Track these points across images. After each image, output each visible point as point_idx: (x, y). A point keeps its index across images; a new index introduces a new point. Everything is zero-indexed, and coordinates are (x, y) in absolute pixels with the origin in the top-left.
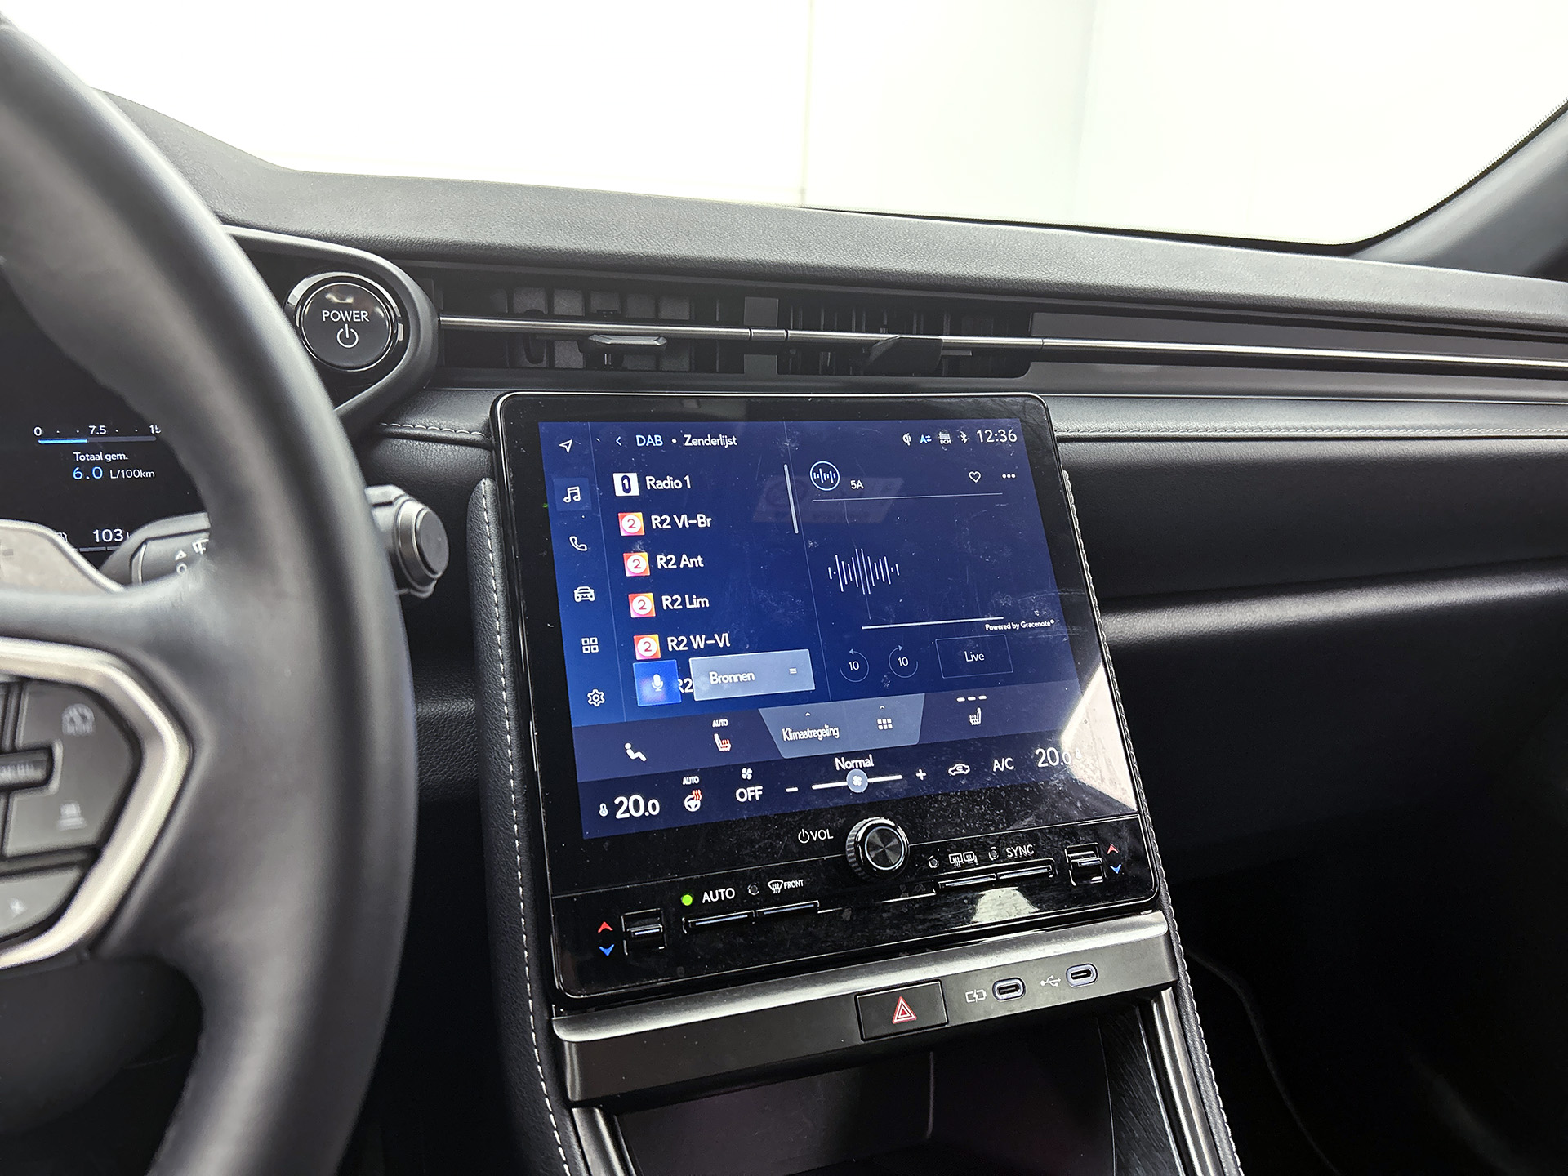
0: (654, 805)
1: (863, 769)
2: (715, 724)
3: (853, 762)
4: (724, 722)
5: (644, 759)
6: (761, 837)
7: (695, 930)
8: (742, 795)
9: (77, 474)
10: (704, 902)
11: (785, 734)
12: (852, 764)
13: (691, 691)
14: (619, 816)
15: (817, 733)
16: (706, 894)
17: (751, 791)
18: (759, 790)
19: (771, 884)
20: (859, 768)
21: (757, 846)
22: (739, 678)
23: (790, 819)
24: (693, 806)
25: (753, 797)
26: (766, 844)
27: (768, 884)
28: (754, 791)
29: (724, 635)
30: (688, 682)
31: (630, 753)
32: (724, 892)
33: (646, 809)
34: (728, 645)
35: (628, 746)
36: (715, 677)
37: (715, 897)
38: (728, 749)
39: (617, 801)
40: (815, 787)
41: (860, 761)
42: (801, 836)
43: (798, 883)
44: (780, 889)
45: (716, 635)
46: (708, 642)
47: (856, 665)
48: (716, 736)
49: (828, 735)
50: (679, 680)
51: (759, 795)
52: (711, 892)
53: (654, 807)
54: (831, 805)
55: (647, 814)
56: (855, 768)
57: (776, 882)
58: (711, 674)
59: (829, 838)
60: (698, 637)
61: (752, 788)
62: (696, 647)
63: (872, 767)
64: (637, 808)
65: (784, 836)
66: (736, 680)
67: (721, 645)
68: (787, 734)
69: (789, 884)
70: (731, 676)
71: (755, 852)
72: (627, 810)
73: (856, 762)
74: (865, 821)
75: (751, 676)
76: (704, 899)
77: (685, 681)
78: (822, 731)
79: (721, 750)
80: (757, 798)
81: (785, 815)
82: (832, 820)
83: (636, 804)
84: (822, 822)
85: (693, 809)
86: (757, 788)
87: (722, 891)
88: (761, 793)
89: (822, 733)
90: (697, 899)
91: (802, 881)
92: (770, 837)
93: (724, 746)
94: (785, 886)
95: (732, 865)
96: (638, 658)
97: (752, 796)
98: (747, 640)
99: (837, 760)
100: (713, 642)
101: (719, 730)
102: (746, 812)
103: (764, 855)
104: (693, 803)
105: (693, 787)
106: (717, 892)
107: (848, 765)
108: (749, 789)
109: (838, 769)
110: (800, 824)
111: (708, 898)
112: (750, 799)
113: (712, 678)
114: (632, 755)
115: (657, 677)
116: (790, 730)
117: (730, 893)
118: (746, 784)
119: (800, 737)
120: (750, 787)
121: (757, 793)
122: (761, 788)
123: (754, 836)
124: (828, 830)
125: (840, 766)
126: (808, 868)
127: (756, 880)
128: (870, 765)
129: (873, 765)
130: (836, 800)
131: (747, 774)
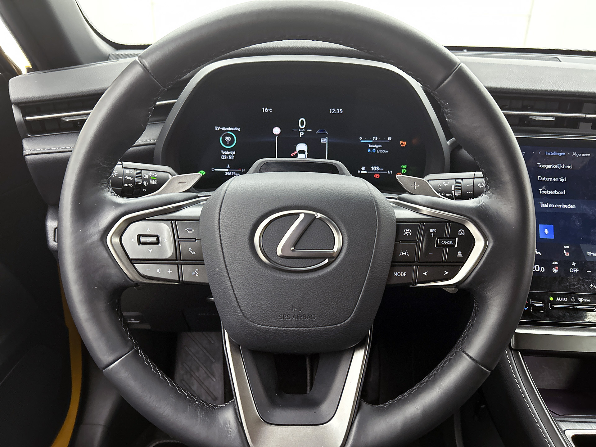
0: (543, 269)
2: (565, 247)
4: (567, 247)
5: (540, 254)
6: (577, 284)
7: (553, 308)
8: (572, 270)
9: (369, 151)
10: (557, 300)
11: (588, 253)
16: (558, 298)
17: (575, 270)
18: (577, 270)
23: (588, 280)
24: (555, 271)
25: (575, 271)
26: (579, 287)
27: (578, 299)
28: (576, 270)
33: (540, 270)
37: (560, 300)
42: (591, 286)
43: (588, 300)
48: (565, 251)
52: (559, 298)
53: (543, 270)
55: (540, 271)
57: (581, 299)
61: (575, 269)
64: (537, 269)
65: (585, 285)
68: (589, 253)
71: (575, 288)
79: (565, 255)
80: (577, 272)
83: (537, 267)
85: (555, 272)
86: (577, 269)
87: (563, 298)
90: (555, 299)
91: (590, 300)
92: (580, 285)
93: (567, 254)
94: (584, 300)
95: (567, 291)
98: (578, 221)
101: (565, 249)
102: (573, 275)
103: (578, 290)
104: (555, 270)
105: (555, 266)
106: (561, 298)
108: (574, 269)
110: (590, 282)
111: (558, 299)
112: (574, 272)
114: (537, 253)
115: (546, 230)
116: (590, 252)
117: (566, 299)
118: (573, 267)
119: (593, 255)
120: (575, 268)
121: (577, 271)
122: (578, 269)
123: (575, 283)
126: (592, 296)
127: (574, 297)
131: (574, 264)
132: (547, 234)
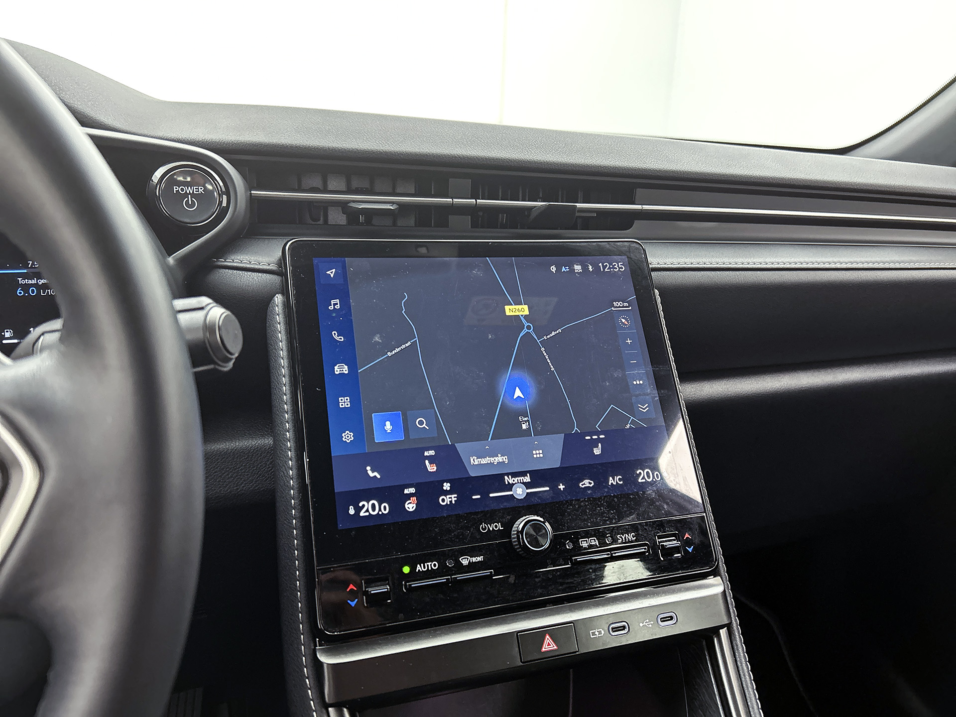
0: (385, 507)
1: (523, 483)
2: (426, 454)
3: (517, 478)
4: (432, 453)
5: (379, 477)
6: (455, 528)
7: (410, 589)
8: (443, 500)
9: (20, 292)
10: (417, 571)
11: (472, 461)
12: (516, 480)
14: (362, 514)
15: (493, 459)
16: (418, 566)
17: (449, 498)
18: (454, 497)
19: (462, 559)
20: (521, 483)
21: (453, 534)
23: (475, 517)
24: (411, 508)
25: (451, 502)
26: (458, 533)
27: (460, 559)
28: (451, 498)
31: (370, 473)
32: (431, 565)
33: (380, 510)
35: (368, 468)
37: (424, 568)
38: (435, 470)
39: (361, 504)
40: (491, 495)
41: (521, 478)
42: (482, 527)
43: (480, 559)
44: (468, 562)
48: (427, 462)
49: (501, 461)
51: (455, 501)
52: (422, 565)
53: (385, 509)
54: (502, 507)
55: (380, 513)
56: (518, 483)
57: (465, 558)
59: (501, 528)
61: (450, 496)
64: (374, 509)
65: (471, 527)
68: (474, 460)
69: (474, 560)
71: (451, 538)
72: (367, 511)
73: (519, 478)
74: (524, 517)
76: (418, 569)
78: (496, 458)
79: (429, 470)
80: (453, 502)
81: (471, 513)
82: (503, 517)
83: (373, 506)
84: (496, 518)
85: (411, 510)
86: (453, 496)
87: (429, 564)
88: (456, 499)
89: (496, 460)
90: (413, 568)
92: (462, 528)
93: (432, 468)
95: (436, 547)
97: (450, 501)
99: (506, 477)
101: (429, 458)
102: (446, 511)
103: (457, 540)
104: (411, 506)
105: (410, 495)
106: (426, 564)
107: (514, 481)
108: (448, 497)
109: (507, 483)
110: (481, 519)
111: (420, 568)
112: (449, 503)
114: (371, 474)
115: (388, 423)
116: (475, 458)
117: (435, 565)
118: (446, 493)
119: (482, 462)
121: (454, 499)
122: (456, 496)
123: (451, 527)
124: (500, 524)
125: (508, 481)
126: (486, 548)
127: (451, 556)
128: (527, 481)
129: (530, 481)
130: (505, 504)
131: (447, 486)
132: (389, 431)
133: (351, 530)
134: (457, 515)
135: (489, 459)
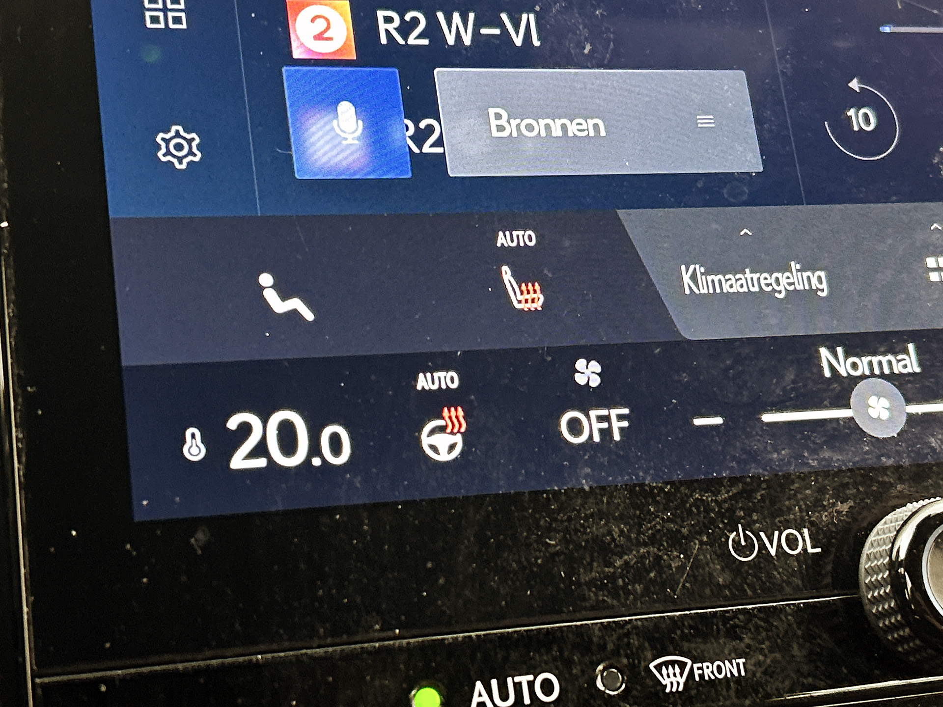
0: (336, 444)
1: (892, 378)
2: (503, 240)
3: (866, 360)
4: (526, 237)
5: (309, 316)
6: (629, 538)
8: (575, 427)
10: (474, 706)
11: (686, 278)
12: (863, 364)
13: (439, 150)
14: (239, 461)
15: (772, 281)
16: (479, 686)
17: (600, 419)
18: (620, 417)
19: (659, 667)
20: (882, 376)
21: (618, 563)
22: (564, 127)
23: (708, 497)
24: (443, 448)
25: (606, 433)
26: (643, 557)
27: (652, 666)
28: (607, 419)
29: (524, 17)
30: (430, 129)
31: (271, 297)
32: (531, 684)
33: (315, 449)
34: (536, 43)
35: (266, 279)
36: (503, 122)
37: (503, 697)
38: (538, 305)
39: (233, 423)
40: (767, 418)
41: (884, 359)
42: (737, 543)
43: (732, 668)
44: (682, 681)
45: (504, 16)
46: (484, 31)
47: (866, 117)
48: (506, 273)
49: (800, 287)
50: (408, 122)
51: (622, 429)
52: (494, 683)
54: (814, 463)
55: (316, 462)
56: (873, 375)
57: (673, 663)
58: (492, 111)
59: (810, 550)
60: (456, 17)
61: (604, 412)
62: (451, 40)
63: (914, 374)
64: (289, 446)
65: (689, 538)
66: (557, 132)
67: (518, 41)
68: (694, 278)
69: (709, 670)
70: (542, 122)
71: (612, 578)
72: (261, 449)
73: (875, 360)
74: (911, 507)
75: (596, 126)
76: (476, 700)
77: (423, 124)
78: (783, 278)
79: (518, 306)
80: (617, 437)
81: (691, 484)
82: (818, 505)
83: (287, 434)
84: (790, 509)
85: (444, 457)
86: (614, 413)
87: (524, 679)
88: (625, 424)
89: (783, 281)
90: (455, 698)
91: (741, 661)
92: (653, 540)
93: (527, 299)
94: (697, 672)
95: (552, 610)
96: (297, 54)
97: (601, 431)
98: (586, 32)
99: (824, 352)
100: (497, 31)
101: (513, 256)
102: (588, 470)
103: (638, 588)
104: (442, 441)
106: (509, 681)
107: (854, 366)
108: (593, 413)
109: (827, 374)
110: (731, 510)
111: (485, 698)
112: (597, 438)
113: (494, 123)
114: (278, 305)
115: (346, 109)
116: (700, 270)
117: (547, 687)
119: (726, 288)
120: (598, 406)
121: (616, 425)
122: (626, 411)
123: (610, 533)
124: (806, 531)
125: (832, 368)
126: (757, 627)
127: (616, 653)
128: (909, 370)
129: (918, 370)
130: (826, 454)
131: (588, 372)
133: (192, 524)
134: (635, 485)
135: (755, 276)
